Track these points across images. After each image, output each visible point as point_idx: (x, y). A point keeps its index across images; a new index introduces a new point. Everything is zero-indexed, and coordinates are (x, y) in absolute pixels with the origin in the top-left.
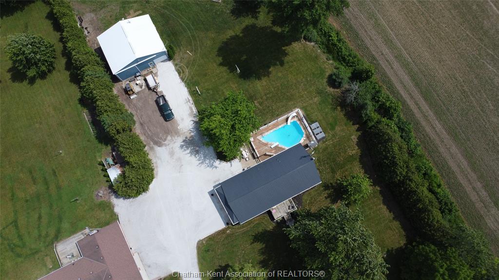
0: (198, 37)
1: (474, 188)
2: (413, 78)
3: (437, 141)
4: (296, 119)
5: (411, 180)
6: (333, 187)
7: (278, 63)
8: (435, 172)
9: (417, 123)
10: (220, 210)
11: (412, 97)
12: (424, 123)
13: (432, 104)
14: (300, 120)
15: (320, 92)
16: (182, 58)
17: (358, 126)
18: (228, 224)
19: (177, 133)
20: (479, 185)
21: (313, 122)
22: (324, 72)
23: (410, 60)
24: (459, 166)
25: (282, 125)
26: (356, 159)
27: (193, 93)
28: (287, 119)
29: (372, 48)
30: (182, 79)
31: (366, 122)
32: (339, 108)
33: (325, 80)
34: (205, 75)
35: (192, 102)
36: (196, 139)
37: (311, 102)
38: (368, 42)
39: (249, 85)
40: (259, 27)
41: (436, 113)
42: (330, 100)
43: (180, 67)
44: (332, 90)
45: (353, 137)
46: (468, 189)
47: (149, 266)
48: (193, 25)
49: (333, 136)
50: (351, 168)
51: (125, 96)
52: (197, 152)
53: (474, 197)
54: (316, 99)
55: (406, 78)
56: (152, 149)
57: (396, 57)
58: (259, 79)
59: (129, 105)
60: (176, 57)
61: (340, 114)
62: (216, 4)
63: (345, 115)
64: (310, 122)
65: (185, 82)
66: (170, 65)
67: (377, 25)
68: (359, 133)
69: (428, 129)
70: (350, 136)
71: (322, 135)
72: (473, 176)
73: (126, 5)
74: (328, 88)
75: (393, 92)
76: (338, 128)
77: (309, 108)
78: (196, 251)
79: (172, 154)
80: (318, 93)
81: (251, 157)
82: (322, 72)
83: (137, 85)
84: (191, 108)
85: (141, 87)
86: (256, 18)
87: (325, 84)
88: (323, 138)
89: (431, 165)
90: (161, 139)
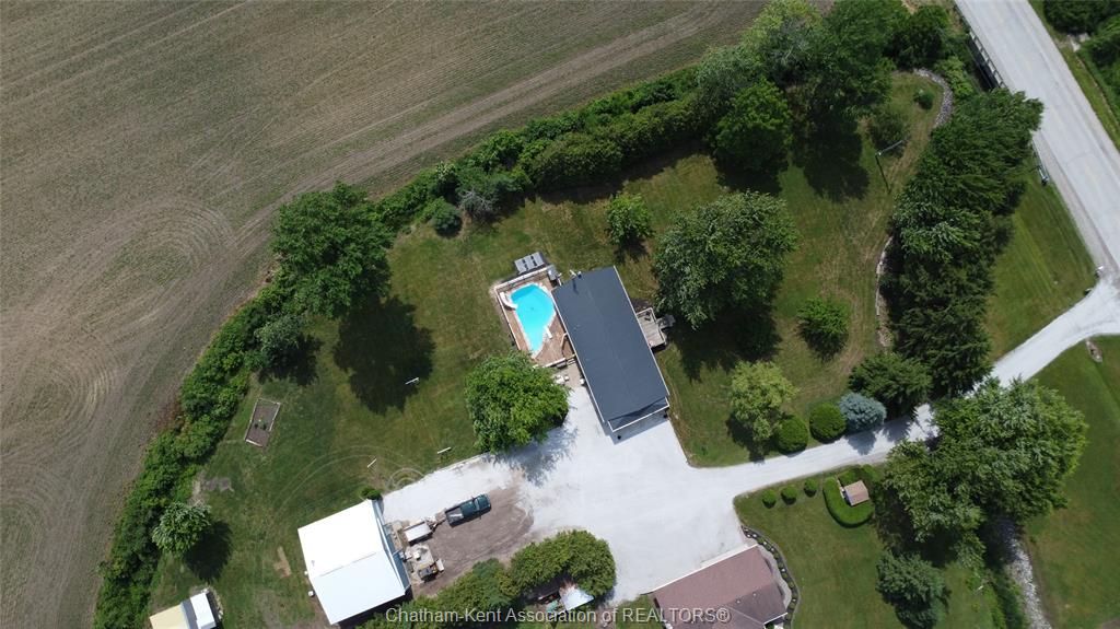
0: (342, 447)
1: (637, 45)
2: (457, 103)
3: (562, 85)
4: (509, 294)
5: (623, 136)
6: (621, 251)
7: (408, 314)
8: (608, 96)
9: (530, 110)
10: (643, 427)
11: (488, 111)
12: (532, 100)
13: (503, 83)
14: (510, 288)
15: (465, 251)
16: (381, 477)
17: (526, 200)
18: (665, 417)
19: (512, 492)
20: (632, 37)
21: (514, 268)
22: (430, 240)
23: (426, 103)
24: (603, 60)
25: (517, 317)
26: (579, 210)
27: (446, 461)
28: (508, 308)
29: (399, 159)
30: (418, 478)
31: (524, 186)
32: (494, 225)
33: (445, 240)
34: (415, 438)
35: (460, 464)
36: (525, 459)
37: (479, 267)
38: (388, 164)
39: (441, 366)
40: (338, 340)
41: (518, 78)
42: (480, 237)
43: (396, 480)
44: (462, 232)
45: (543, 209)
46: (637, 53)
47: (723, 544)
48: (320, 454)
49: (539, 239)
50: (592, 219)
51: (439, 580)
52: (549, 458)
53: (650, 48)
54: (476, 259)
55: (455, 115)
56: (535, 535)
57: (418, 124)
58: (432, 347)
59: (456, 573)
60: (377, 487)
61: (505, 225)
62: (283, 410)
63: (507, 217)
64: (514, 272)
65: (424, 473)
66: (388, 499)
67: (357, 145)
68: (538, 199)
69: (542, 96)
70: (541, 214)
71: (537, 256)
72: (618, 43)
73: (263, 576)
74: (458, 237)
75: (477, 139)
76: (527, 231)
77: (491, 273)
78: (704, 470)
79: (546, 501)
80: (466, 254)
81: (564, 372)
82: (431, 243)
83: (422, 558)
84: (472, 466)
85: (424, 551)
86: (320, 343)
87: (451, 241)
88: (541, 255)
89: (597, 101)
90: (519, 519)
